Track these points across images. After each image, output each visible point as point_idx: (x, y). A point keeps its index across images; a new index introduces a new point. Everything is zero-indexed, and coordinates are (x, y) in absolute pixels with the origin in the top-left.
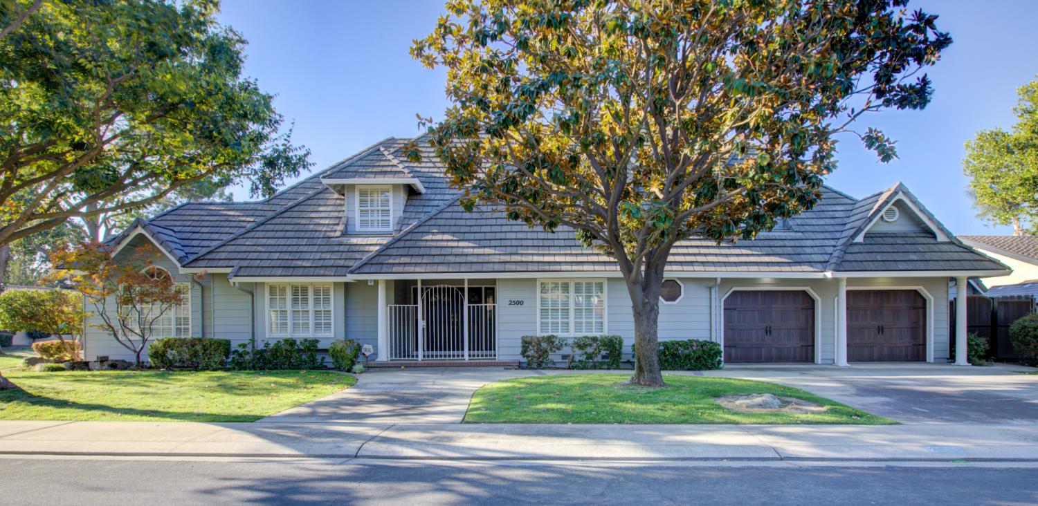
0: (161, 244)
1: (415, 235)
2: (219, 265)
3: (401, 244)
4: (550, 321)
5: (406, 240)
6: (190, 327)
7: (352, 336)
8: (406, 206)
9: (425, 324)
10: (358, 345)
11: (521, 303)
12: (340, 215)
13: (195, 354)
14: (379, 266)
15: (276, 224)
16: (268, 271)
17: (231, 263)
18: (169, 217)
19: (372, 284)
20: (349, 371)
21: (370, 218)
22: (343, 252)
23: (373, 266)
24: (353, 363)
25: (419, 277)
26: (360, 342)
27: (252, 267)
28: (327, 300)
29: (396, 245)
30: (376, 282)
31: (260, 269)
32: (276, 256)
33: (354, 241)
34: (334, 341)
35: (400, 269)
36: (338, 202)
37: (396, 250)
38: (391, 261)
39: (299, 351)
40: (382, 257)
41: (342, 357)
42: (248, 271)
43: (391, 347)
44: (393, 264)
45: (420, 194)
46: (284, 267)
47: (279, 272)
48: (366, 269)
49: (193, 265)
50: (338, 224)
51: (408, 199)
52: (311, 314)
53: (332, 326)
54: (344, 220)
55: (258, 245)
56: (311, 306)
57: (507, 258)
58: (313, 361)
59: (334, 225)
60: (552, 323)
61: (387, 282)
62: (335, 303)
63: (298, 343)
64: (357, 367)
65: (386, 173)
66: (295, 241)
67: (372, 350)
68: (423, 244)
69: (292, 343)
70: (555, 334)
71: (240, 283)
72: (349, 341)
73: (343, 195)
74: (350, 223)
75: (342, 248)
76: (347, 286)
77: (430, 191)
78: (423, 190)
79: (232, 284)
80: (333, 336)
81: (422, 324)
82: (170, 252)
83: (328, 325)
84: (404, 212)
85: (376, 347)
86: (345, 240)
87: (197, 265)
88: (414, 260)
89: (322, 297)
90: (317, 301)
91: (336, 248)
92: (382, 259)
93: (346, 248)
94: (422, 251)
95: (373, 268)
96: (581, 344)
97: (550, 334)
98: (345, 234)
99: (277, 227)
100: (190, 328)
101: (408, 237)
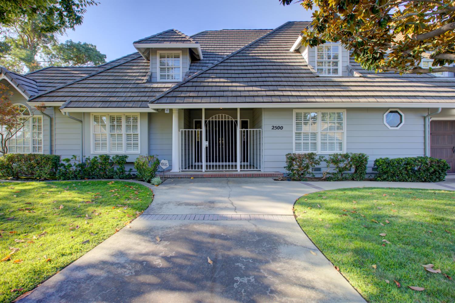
0: (17, 86)
1: (200, 79)
2: (56, 100)
3: (190, 84)
4: (302, 141)
5: (193, 82)
6: (42, 145)
7: (153, 153)
8: (190, 66)
9: (208, 144)
10: (157, 160)
11: (281, 128)
12: (147, 71)
13: (31, 167)
14: (174, 98)
15: (103, 76)
16: (91, 104)
17: (65, 99)
18: (36, 74)
19: (168, 112)
20: (149, 182)
21: (166, 74)
22: (147, 92)
23: (169, 98)
24: (153, 176)
25: (203, 106)
26: (159, 158)
27: (79, 101)
28: (135, 127)
29: (186, 85)
30: (171, 110)
31: (85, 103)
32: (99, 94)
33: (155, 85)
34: (138, 157)
35: (191, 100)
36: (146, 64)
37: (186, 88)
38: (182, 95)
39: (112, 164)
40: (175, 93)
41: (144, 170)
42: (76, 104)
43: (182, 160)
44: (185, 97)
45: (200, 60)
46: (103, 102)
47: (99, 104)
48: (164, 100)
49: (37, 100)
50: (145, 76)
51: (192, 63)
52: (124, 137)
53: (139, 145)
54: (149, 74)
55: (88, 88)
56: (123, 131)
57: (272, 93)
58: (123, 172)
59: (143, 76)
60: (304, 143)
61: (180, 110)
62: (142, 128)
63: (111, 158)
64: (156, 180)
65: (178, 41)
66: (114, 86)
67: (168, 164)
68: (206, 84)
69: (106, 158)
70: (314, 152)
71: (69, 113)
72: (151, 156)
73: (149, 60)
74: (153, 76)
75: (146, 90)
76: (150, 115)
77: (205, 59)
78: (202, 58)
79: (64, 114)
80: (139, 153)
81: (205, 144)
82: (24, 92)
83: (136, 145)
84: (189, 69)
85: (170, 161)
86: (148, 85)
87: (40, 100)
88: (200, 94)
89: (132, 124)
90: (128, 127)
91: (143, 90)
92: (175, 94)
93: (150, 90)
94: (206, 89)
95: (169, 100)
96: (335, 160)
97: (310, 152)
98: (149, 81)
99: (103, 78)
100: (43, 147)
101: (195, 80)
